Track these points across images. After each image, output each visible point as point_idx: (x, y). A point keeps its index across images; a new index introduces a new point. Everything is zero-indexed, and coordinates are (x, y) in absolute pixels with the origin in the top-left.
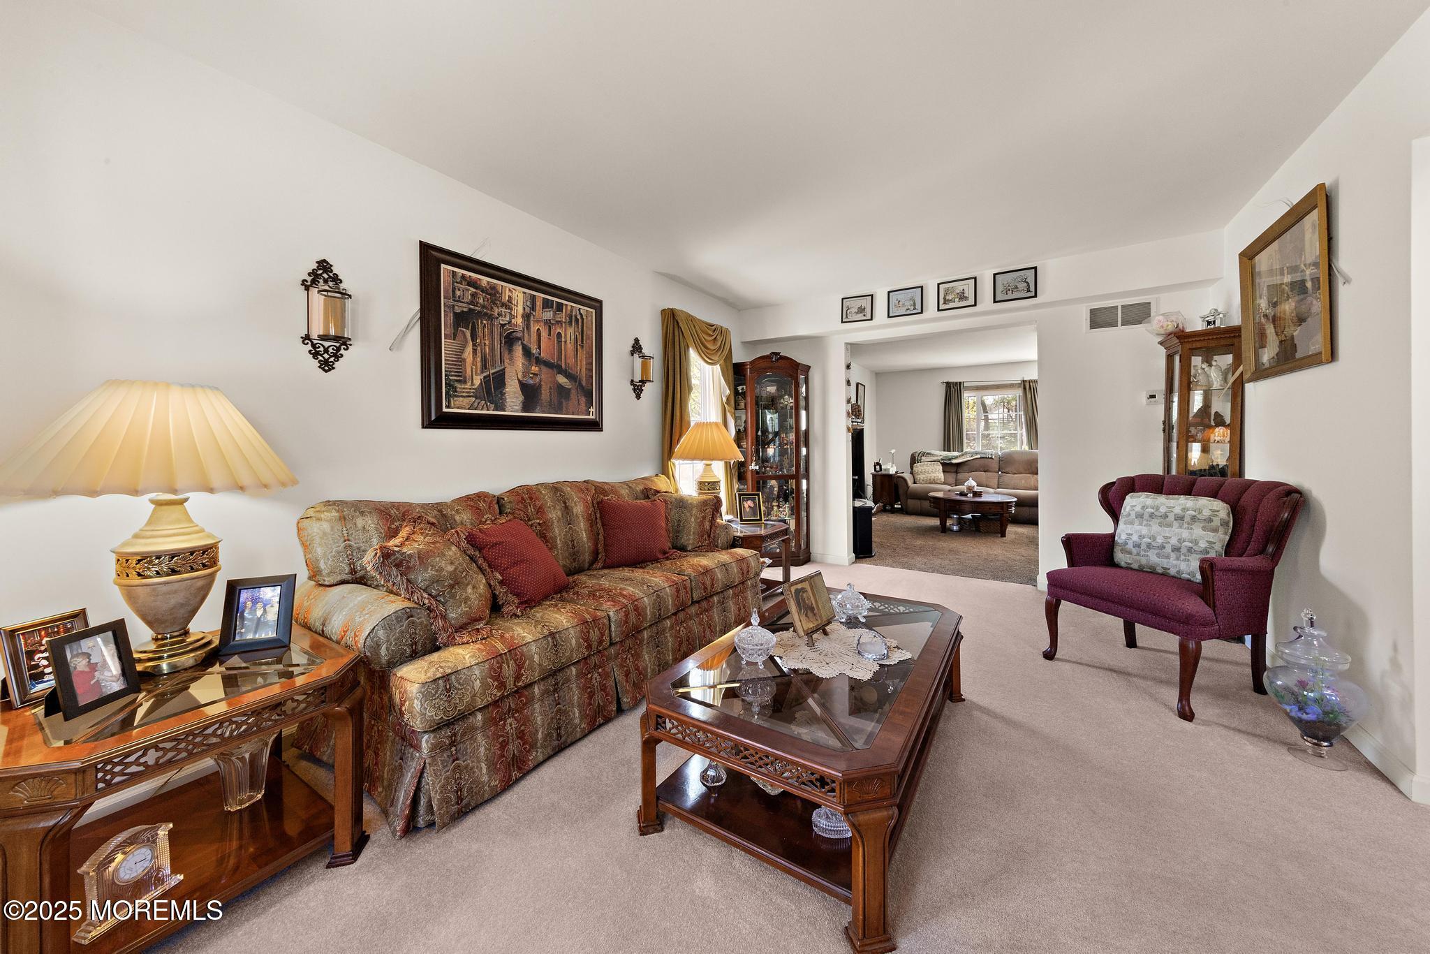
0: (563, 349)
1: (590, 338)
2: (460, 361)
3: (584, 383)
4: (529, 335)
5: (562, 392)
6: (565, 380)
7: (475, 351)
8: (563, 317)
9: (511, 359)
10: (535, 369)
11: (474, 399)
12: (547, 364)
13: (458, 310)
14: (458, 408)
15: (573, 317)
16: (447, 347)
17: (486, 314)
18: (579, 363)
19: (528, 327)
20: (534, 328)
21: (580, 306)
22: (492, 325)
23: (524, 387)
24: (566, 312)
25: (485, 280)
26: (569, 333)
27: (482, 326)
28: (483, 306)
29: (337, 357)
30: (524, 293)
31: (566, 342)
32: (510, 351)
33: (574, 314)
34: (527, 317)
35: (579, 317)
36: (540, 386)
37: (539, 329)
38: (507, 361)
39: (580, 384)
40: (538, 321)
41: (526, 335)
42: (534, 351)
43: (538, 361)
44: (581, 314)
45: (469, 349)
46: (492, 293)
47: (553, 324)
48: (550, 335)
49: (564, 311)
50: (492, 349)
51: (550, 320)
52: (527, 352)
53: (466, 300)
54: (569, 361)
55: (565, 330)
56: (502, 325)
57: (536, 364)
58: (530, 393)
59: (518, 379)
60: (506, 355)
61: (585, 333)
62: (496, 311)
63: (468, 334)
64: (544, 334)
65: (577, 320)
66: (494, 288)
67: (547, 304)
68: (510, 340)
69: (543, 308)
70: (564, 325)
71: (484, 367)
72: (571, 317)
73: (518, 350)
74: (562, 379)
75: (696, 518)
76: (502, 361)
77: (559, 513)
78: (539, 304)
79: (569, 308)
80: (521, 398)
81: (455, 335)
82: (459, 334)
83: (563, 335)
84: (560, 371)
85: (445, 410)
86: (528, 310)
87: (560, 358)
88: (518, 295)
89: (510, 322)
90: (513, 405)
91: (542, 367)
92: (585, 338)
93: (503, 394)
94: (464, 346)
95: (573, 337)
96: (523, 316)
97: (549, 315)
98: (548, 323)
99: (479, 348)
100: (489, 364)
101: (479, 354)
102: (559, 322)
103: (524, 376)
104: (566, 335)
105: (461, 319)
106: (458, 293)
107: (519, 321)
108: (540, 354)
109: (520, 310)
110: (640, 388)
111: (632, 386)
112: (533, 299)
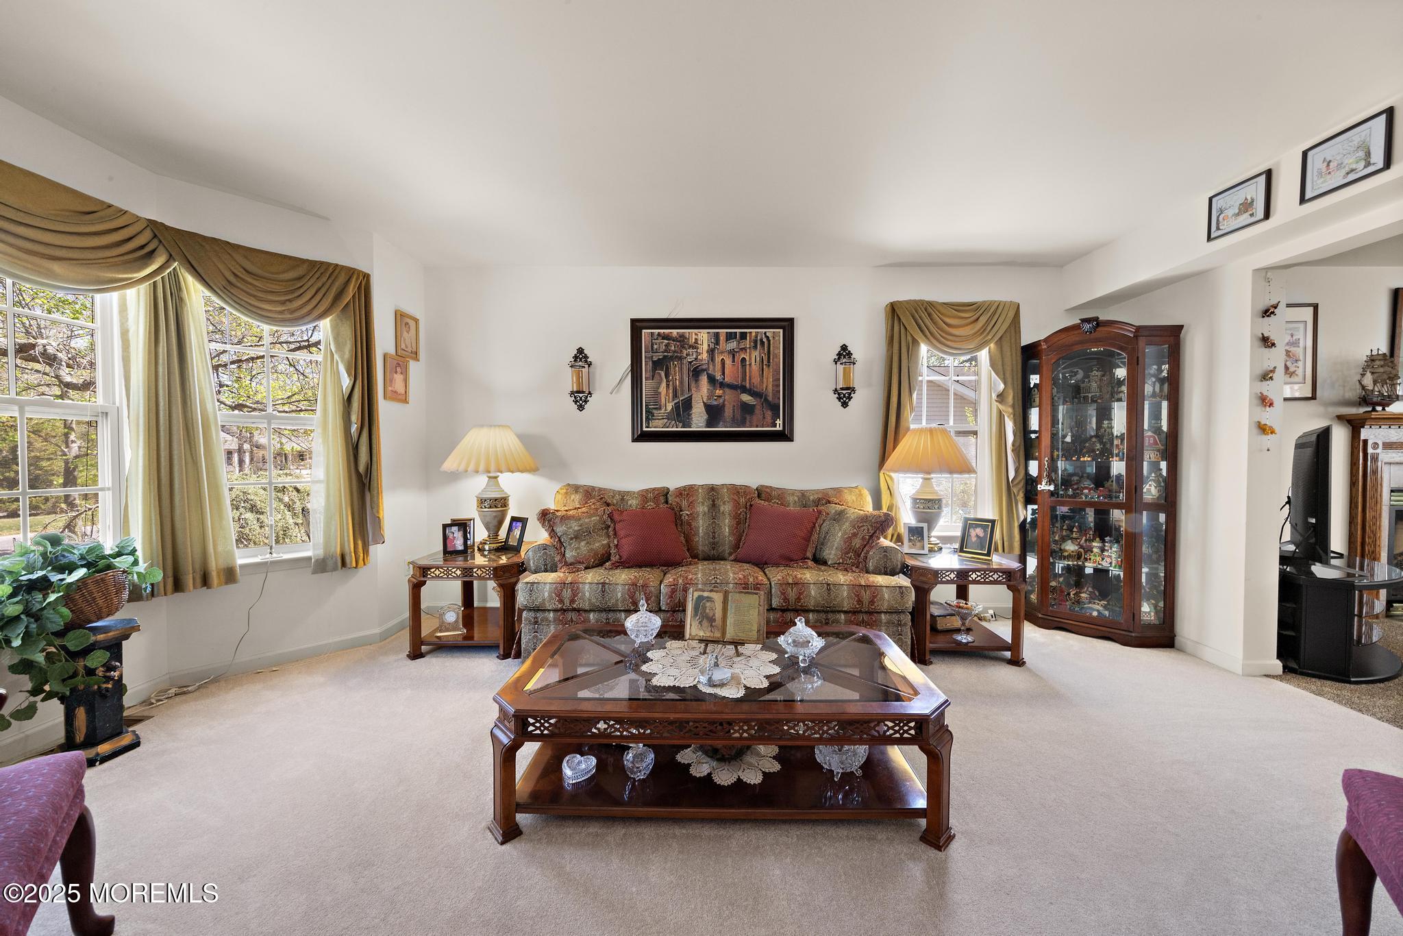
0: (747, 371)
1: (777, 356)
2: (657, 394)
3: (770, 398)
4: (714, 365)
6: (750, 398)
7: (668, 386)
8: (747, 343)
9: (698, 387)
10: (719, 392)
11: (666, 420)
12: (732, 387)
13: (655, 359)
14: (655, 427)
15: (759, 342)
16: (646, 385)
17: (676, 357)
18: (765, 380)
19: (712, 359)
20: (718, 359)
21: (764, 330)
22: (682, 364)
23: (709, 408)
24: (750, 339)
25: (675, 332)
26: (754, 357)
27: (674, 367)
28: (675, 352)
29: (586, 402)
30: (708, 333)
31: (750, 365)
32: (697, 381)
33: (759, 338)
34: (711, 352)
35: (765, 340)
36: (724, 405)
37: (723, 359)
38: (694, 390)
39: (766, 400)
40: (722, 353)
41: (711, 366)
42: (719, 377)
43: (722, 385)
44: (767, 337)
45: (664, 384)
46: (682, 339)
47: (737, 352)
48: (733, 361)
49: (748, 338)
50: (681, 382)
51: (733, 349)
52: (712, 379)
53: (661, 350)
54: (753, 381)
55: (750, 355)
56: (690, 362)
57: (720, 387)
58: (714, 413)
59: (703, 402)
60: (693, 385)
61: (771, 353)
62: (685, 352)
63: (663, 374)
64: (728, 362)
65: (762, 343)
66: (682, 336)
67: (730, 337)
68: (696, 373)
69: (727, 340)
70: (748, 350)
71: (675, 396)
72: (756, 342)
73: (704, 379)
74: (746, 398)
75: (845, 533)
76: (689, 389)
77: (706, 509)
78: (722, 338)
79: (754, 334)
80: (705, 417)
81: (653, 377)
82: (656, 376)
83: (747, 359)
84: (744, 389)
85: (645, 429)
86: (712, 346)
87: (744, 379)
88: (703, 337)
89: (696, 359)
90: (698, 421)
91: (727, 390)
92: (771, 357)
93: (690, 415)
94: (660, 383)
95: (758, 359)
96: (708, 352)
97: (733, 345)
98: (733, 353)
99: (671, 383)
100: (679, 393)
101: (671, 387)
102: (744, 349)
103: (709, 398)
104: (750, 359)
105: (657, 365)
106: (655, 347)
107: (705, 356)
108: (724, 379)
109: (705, 347)
110: (847, 395)
111: (837, 395)
112: (717, 336)
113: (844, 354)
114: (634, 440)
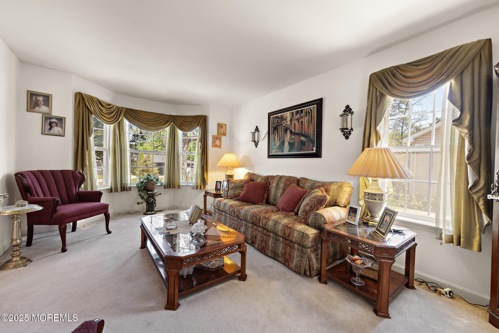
0: (303, 126)
1: (314, 118)
3: (312, 138)
4: (292, 126)
5: (303, 143)
6: (304, 138)
7: (278, 136)
8: (303, 114)
9: (286, 136)
10: (293, 137)
11: (277, 150)
12: (297, 134)
13: (274, 126)
14: (273, 153)
15: (308, 113)
16: (272, 137)
17: (280, 124)
18: (310, 130)
19: (291, 123)
20: (293, 123)
21: (309, 107)
22: (282, 127)
23: (290, 144)
24: (304, 112)
25: (280, 115)
26: (305, 120)
27: (280, 128)
28: (280, 123)
30: (290, 113)
31: (304, 123)
32: (286, 133)
33: (307, 111)
34: (291, 120)
35: (310, 111)
37: (295, 123)
38: (285, 137)
39: (310, 139)
40: (294, 120)
41: (291, 126)
42: (293, 131)
43: (295, 134)
44: (311, 110)
45: (276, 136)
47: (299, 119)
48: (298, 123)
49: (303, 112)
50: (282, 134)
51: (298, 118)
52: (291, 132)
53: (276, 123)
54: (305, 130)
55: (304, 119)
56: (284, 126)
57: (294, 135)
59: (288, 142)
60: (285, 135)
61: (312, 116)
62: (283, 122)
63: (276, 132)
64: (297, 124)
65: (309, 112)
66: (282, 116)
67: (297, 113)
68: (286, 130)
70: (304, 117)
71: (280, 140)
72: (306, 113)
73: (288, 132)
74: (303, 138)
76: (284, 137)
77: (275, 185)
78: (294, 114)
79: (305, 110)
80: (288, 148)
81: (273, 133)
82: (275, 133)
83: (303, 121)
84: (302, 135)
85: (271, 153)
86: (291, 118)
87: (302, 131)
88: (288, 114)
89: (286, 124)
91: (296, 136)
92: (312, 119)
93: (284, 147)
94: (275, 135)
95: (307, 120)
96: (290, 121)
97: (298, 116)
98: (298, 119)
99: (279, 135)
101: (278, 137)
102: (302, 117)
103: (290, 140)
104: (304, 121)
105: (275, 129)
106: (274, 122)
107: (289, 123)
108: (295, 131)
109: (289, 119)
110: (348, 132)
111: (343, 133)
112: (293, 113)
113: (348, 110)
114: (268, 158)
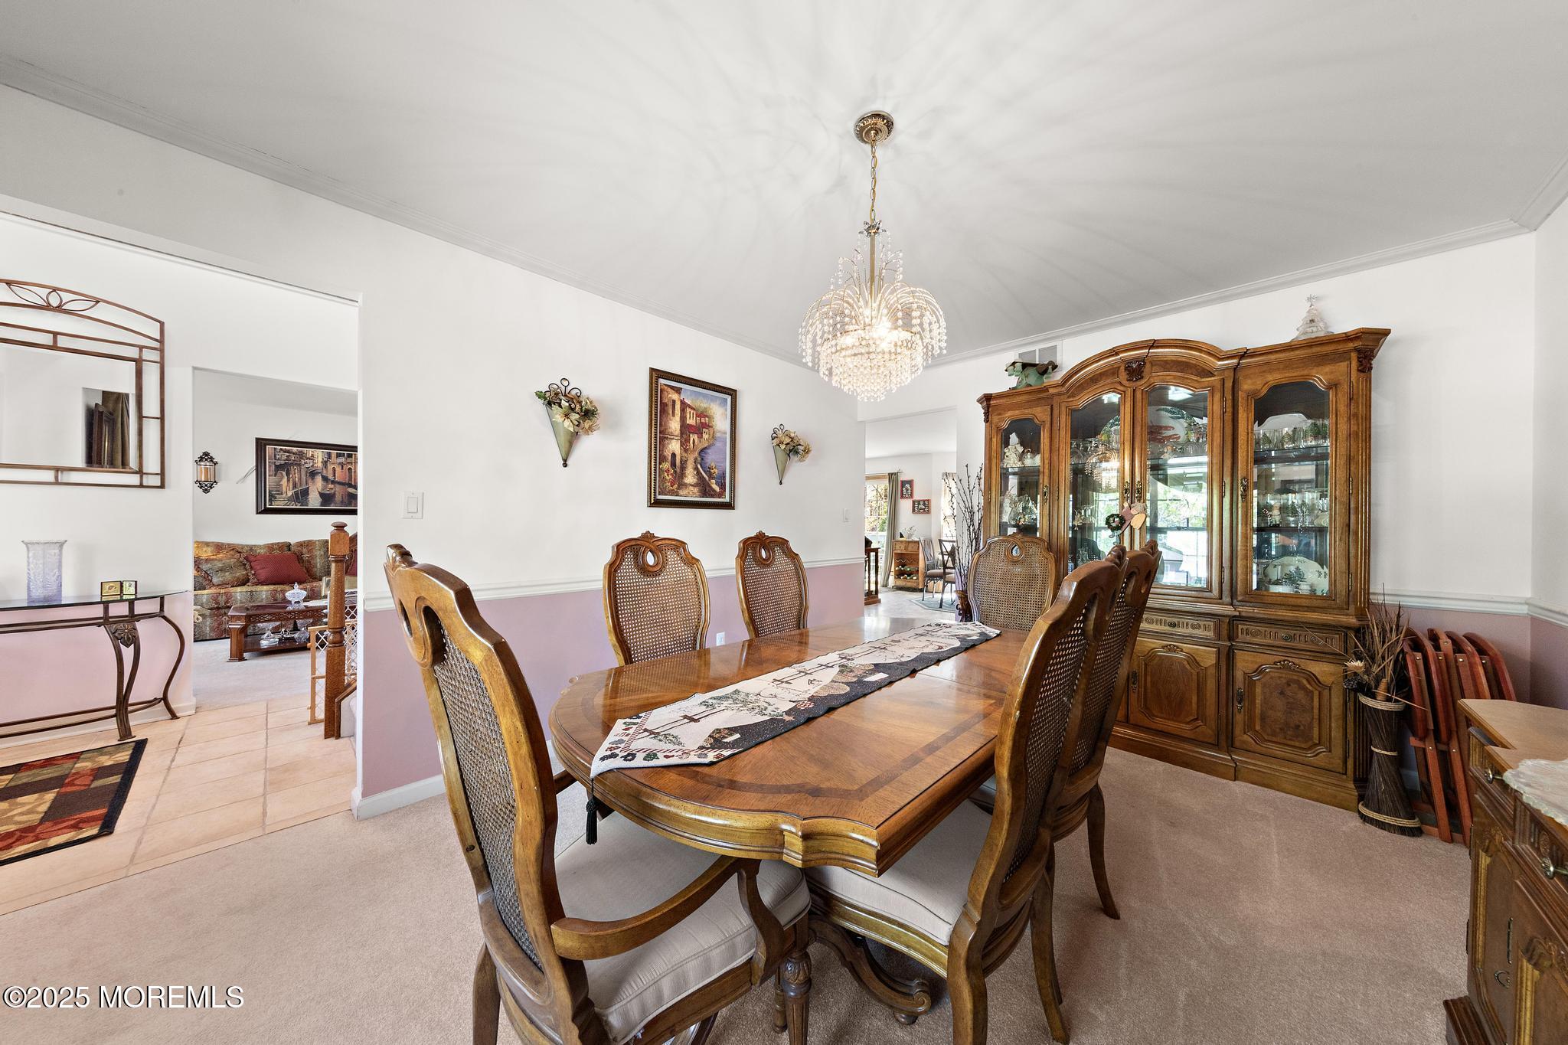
0: (353, 475)
2: (279, 485)
5: (352, 496)
7: (288, 481)
8: (353, 460)
10: (330, 486)
12: (341, 483)
13: (277, 464)
16: (270, 481)
17: (297, 463)
20: (330, 467)
23: (322, 495)
25: (295, 449)
28: (295, 460)
29: (211, 487)
30: (320, 451)
34: (325, 463)
36: (335, 494)
37: (334, 468)
38: (310, 484)
40: (333, 463)
42: (331, 477)
43: (333, 482)
46: (301, 455)
47: (345, 465)
48: (342, 470)
50: (300, 479)
51: (342, 463)
54: (357, 481)
58: (326, 498)
60: (310, 481)
62: (303, 462)
63: (284, 473)
64: (338, 470)
66: (301, 452)
67: (338, 455)
68: (313, 474)
69: (337, 458)
70: (353, 464)
73: (319, 478)
74: (352, 490)
77: (322, 553)
78: (334, 456)
80: (320, 500)
83: (353, 469)
84: (350, 486)
85: (268, 506)
86: (326, 458)
87: (350, 480)
88: (319, 455)
90: (314, 502)
91: (337, 486)
96: (322, 462)
97: (342, 460)
98: (342, 465)
100: (298, 485)
105: (278, 468)
106: (278, 456)
107: (320, 465)
108: (335, 479)
109: (320, 460)
112: (329, 455)
114: (258, 513)
